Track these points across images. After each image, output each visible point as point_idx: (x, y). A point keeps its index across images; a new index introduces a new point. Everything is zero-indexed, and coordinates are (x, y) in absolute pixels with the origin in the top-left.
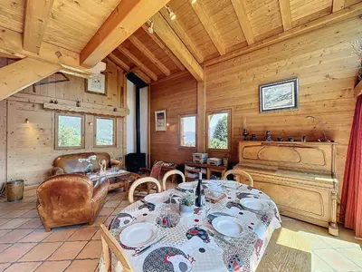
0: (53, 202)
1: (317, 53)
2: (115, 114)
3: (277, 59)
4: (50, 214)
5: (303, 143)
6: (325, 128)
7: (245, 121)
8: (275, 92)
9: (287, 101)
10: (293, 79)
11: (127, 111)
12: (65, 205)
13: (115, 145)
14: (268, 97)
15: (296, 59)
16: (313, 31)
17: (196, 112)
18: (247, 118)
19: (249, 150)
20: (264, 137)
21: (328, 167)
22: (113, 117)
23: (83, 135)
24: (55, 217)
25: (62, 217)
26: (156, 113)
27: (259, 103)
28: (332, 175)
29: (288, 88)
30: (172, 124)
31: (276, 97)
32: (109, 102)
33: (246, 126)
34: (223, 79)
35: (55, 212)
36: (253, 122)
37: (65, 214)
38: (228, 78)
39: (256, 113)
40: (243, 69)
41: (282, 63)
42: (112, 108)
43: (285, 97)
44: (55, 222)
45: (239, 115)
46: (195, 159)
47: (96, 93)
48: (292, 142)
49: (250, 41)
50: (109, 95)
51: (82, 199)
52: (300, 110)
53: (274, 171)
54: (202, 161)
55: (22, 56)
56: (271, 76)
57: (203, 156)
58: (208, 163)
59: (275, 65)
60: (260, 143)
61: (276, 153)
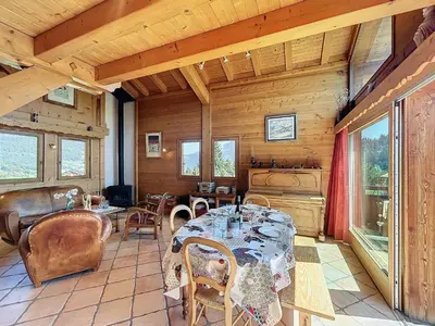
0: (50, 247)
1: (311, 95)
2: (90, 134)
3: (281, 94)
4: (45, 263)
5: (302, 170)
6: (316, 157)
7: (252, 149)
8: (279, 124)
9: (288, 133)
10: (293, 114)
11: (106, 131)
12: (67, 250)
13: (89, 175)
14: (273, 128)
15: (296, 97)
16: (308, 75)
17: (200, 138)
18: (255, 146)
19: (257, 177)
20: (270, 165)
21: (318, 189)
22: (86, 138)
23: (41, 163)
24: (51, 267)
25: (61, 265)
26: (147, 135)
27: (265, 133)
28: (321, 195)
29: (289, 122)
30: (169, 150)
31: (280, 129)
32: (80, 118)
33: (253, 154)
34: (231, 105)
35: (52, 260)
36: (259, 150)
37: (66, 261)
38: (236, 105)
39: (263, 143)
40: (251, 99)
41: (285, 98)
42: (85, 126)
43: (287, 130)
44: (52, 272)
45: (245, 143)
46: (201, 189)
47: (60, 104)
48: (293, 169)
49: (258, 73)
50: (80, 109)
51: (90, 239)
52: (298, 142)
53: (281, 195)
54: (210, 190)
55: (29, 64)
56: (275, 109)
57: (211, 184)
58: (217, 191)
59: (278, 99)
60: (267, 171)
61: (280, 179)
